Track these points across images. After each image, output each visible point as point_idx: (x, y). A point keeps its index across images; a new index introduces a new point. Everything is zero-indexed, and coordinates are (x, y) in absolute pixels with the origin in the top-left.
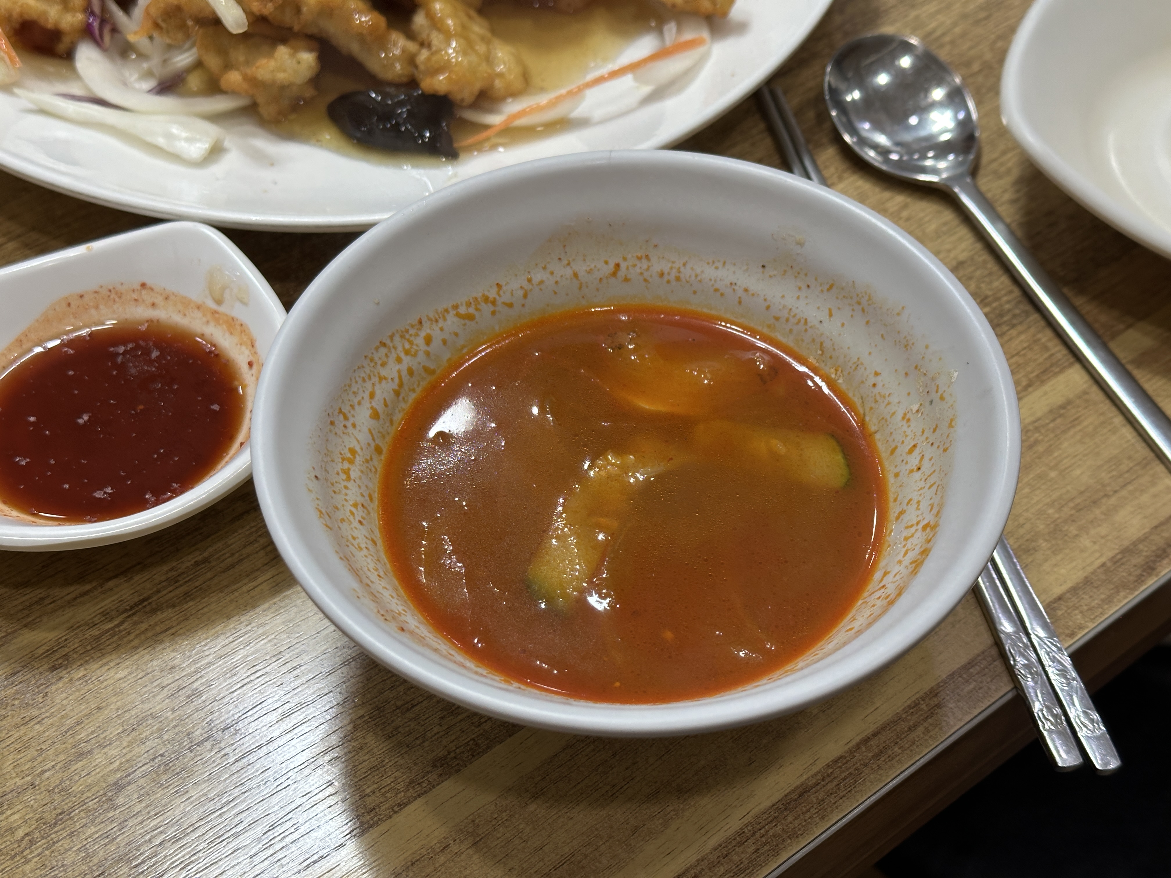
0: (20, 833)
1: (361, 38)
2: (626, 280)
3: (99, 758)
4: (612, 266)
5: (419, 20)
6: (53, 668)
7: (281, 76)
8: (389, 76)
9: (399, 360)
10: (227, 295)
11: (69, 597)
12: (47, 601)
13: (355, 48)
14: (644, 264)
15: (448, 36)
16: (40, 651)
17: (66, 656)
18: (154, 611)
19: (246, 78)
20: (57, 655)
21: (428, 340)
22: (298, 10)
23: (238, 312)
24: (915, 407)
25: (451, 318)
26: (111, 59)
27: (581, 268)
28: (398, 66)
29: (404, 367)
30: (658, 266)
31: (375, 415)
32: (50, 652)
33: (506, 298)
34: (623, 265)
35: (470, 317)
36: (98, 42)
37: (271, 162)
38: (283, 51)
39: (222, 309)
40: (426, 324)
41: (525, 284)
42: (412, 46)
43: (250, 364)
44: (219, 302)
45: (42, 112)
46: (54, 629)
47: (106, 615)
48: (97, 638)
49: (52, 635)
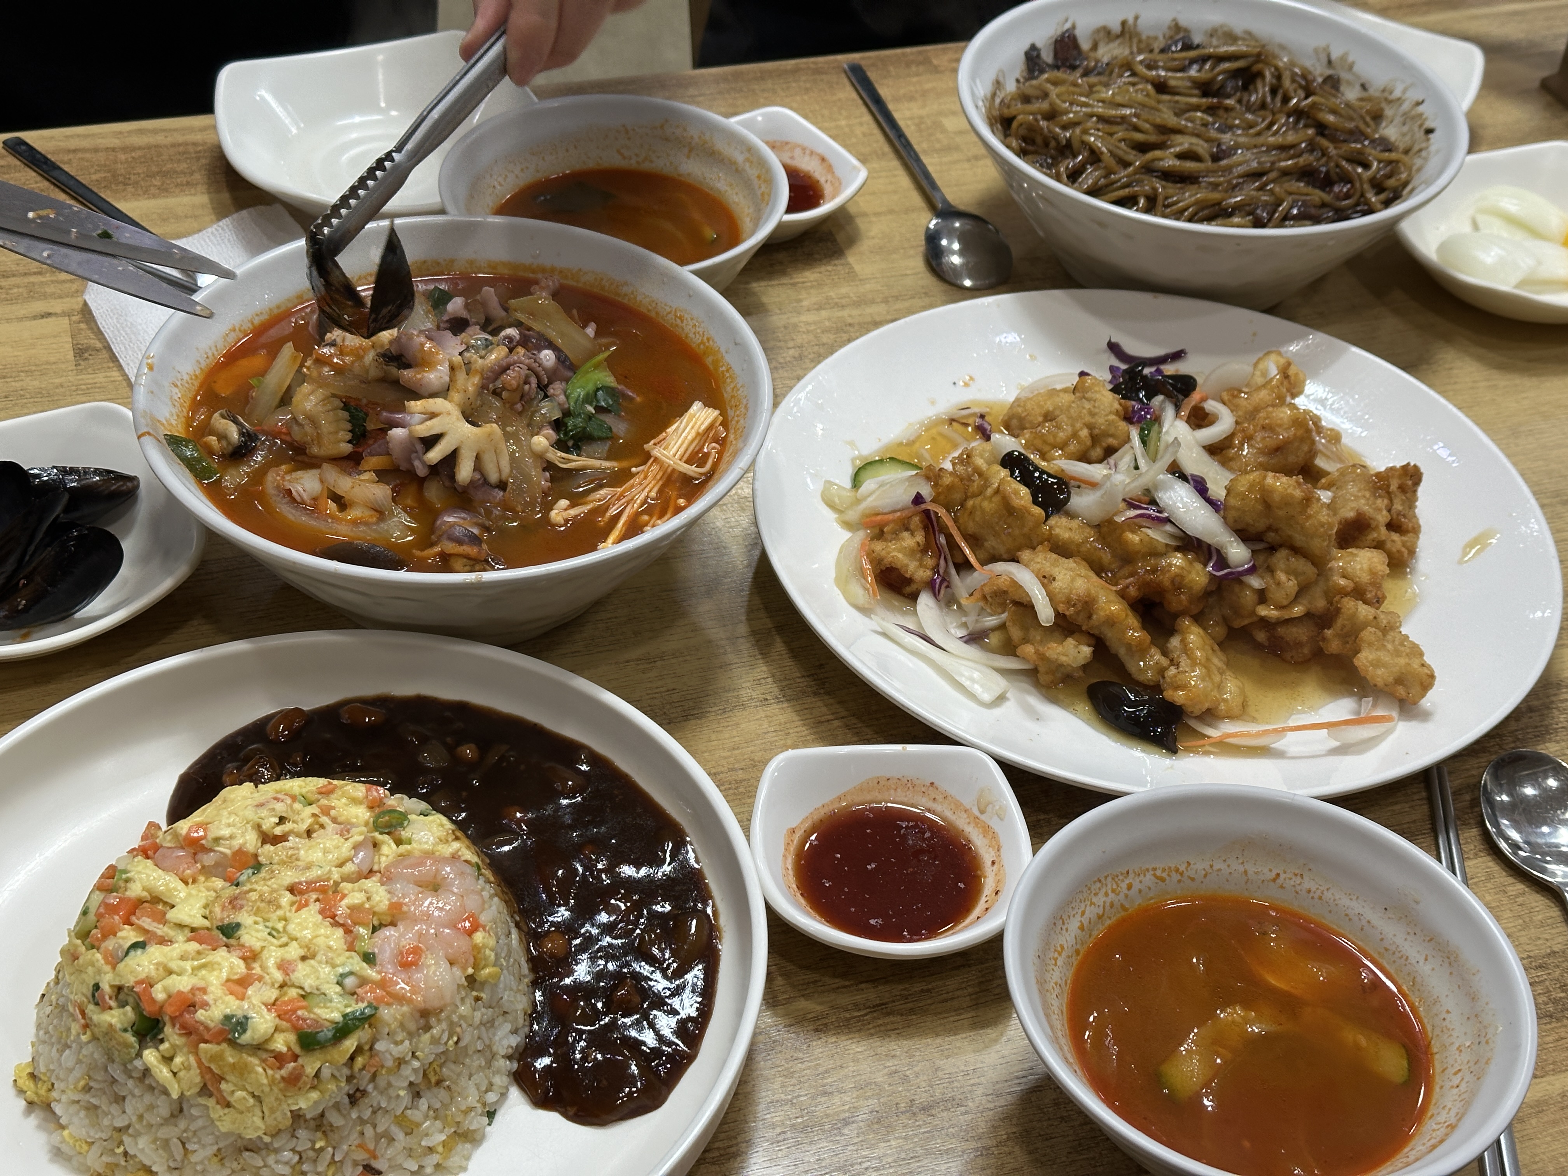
0: (778, 1130)
1: (1129, 647)
2: (1282, 887)
3: (836, 1100)
4: (1273, 874)
5: (1175, 642)
6: (816, 1030)
7: (1063, 659)
8: (1141, 678)
9: (1106, 894)
10: (989, 809)
11: (834, 986)
12: (820, 984)
13: (1122, 652)
14: (1298, 880)
15: (1194, 663)
16: (810, 1016)
17: (826, 1025)
18: (888, 1014)
19: (1037, 652)
20: (820, 1023)
21: (1130, 887)
22: (1090, 617)
23: (994, 823)
24: (1468, 1044)
25: (1149, 876)
26: (940, 608)
27: (1251, 869)
28: (1150, 674)
29: (1108, 900)
30: (1308, 884)
31: (1082, 928)
32: (816, 1019)
33: (1192, 874)
34: (1282, 876)
35: (1163, 880)
36: (936, 595)
37: (1038, 718)
38: (1070, 642)
39: (983, 817)
40: (1131, 875)
41: (1207, 867)
42: (1165, 662)
43: (993, 863)
44: (982, 812)
45: (884, 635)
46: (821, 1004)
47: (857, 1006)
48: (848, 1020)
49: (819, 1008)
